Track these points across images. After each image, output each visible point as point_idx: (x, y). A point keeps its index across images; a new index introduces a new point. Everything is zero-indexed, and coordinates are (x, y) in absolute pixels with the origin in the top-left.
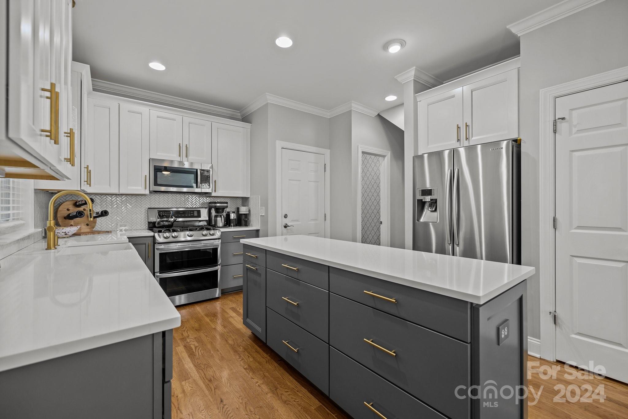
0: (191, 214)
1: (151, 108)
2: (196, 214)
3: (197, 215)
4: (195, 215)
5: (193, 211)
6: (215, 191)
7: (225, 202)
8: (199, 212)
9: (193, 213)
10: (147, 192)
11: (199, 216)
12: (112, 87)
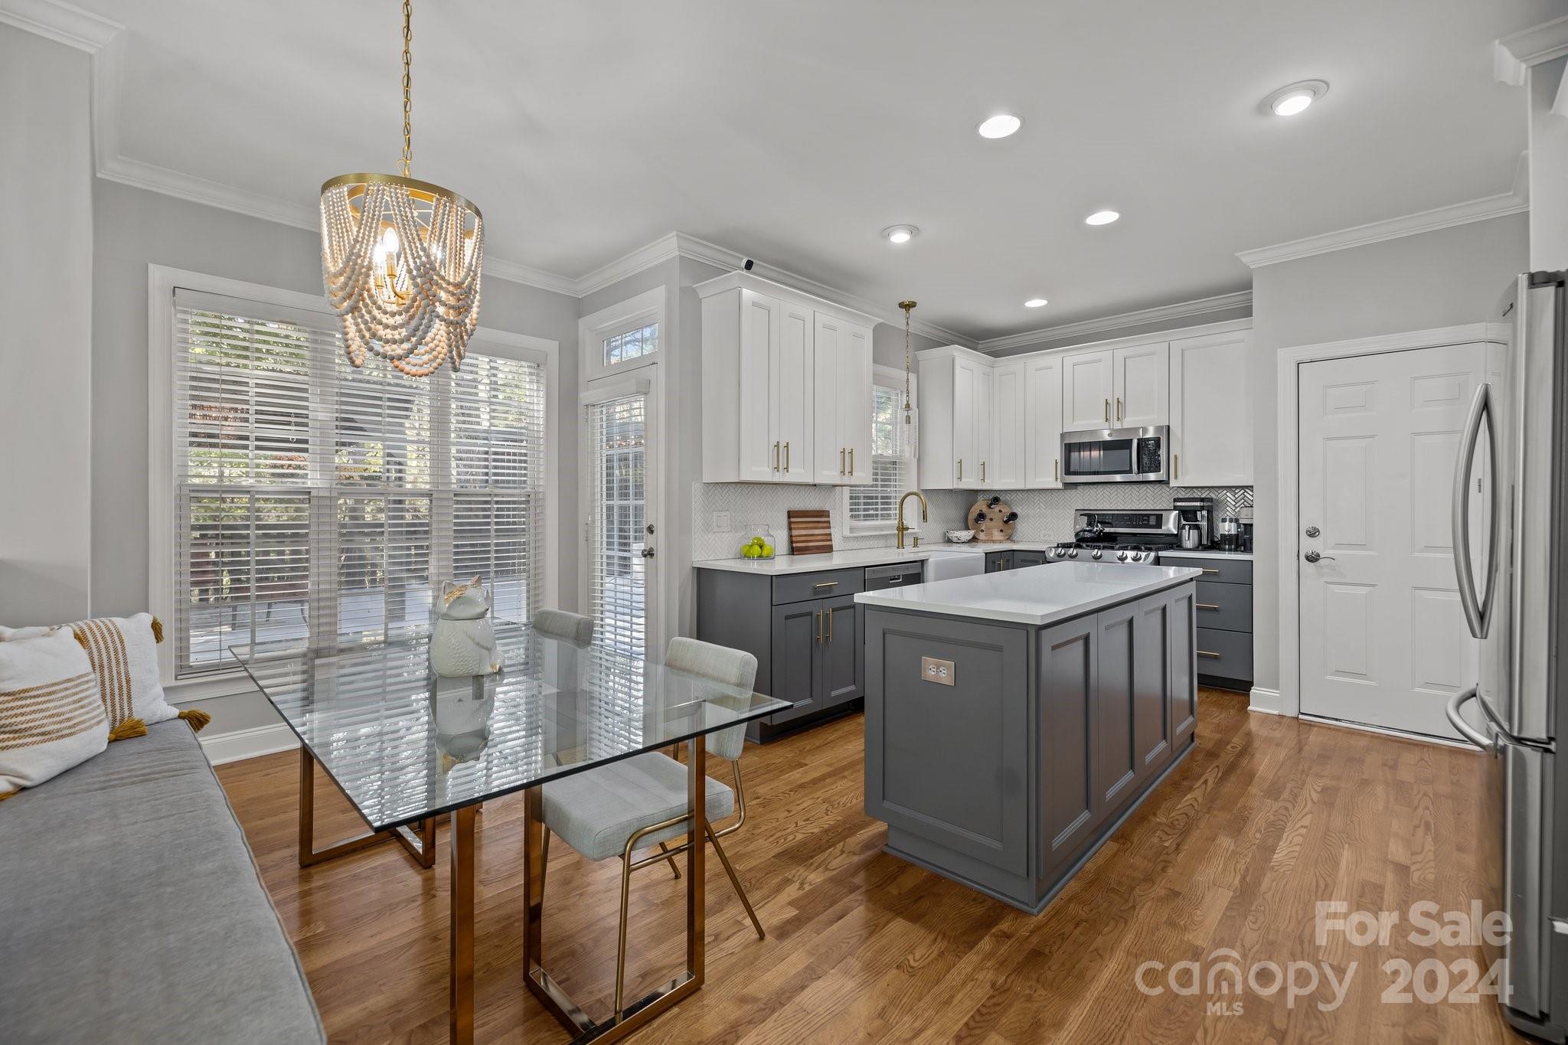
0: (1143, 521)
1: (1064, 354)
2: (1153, 521)
3: (1154, 523)
4: (1150, 523)
5: (1148, 516)
6: (1176, 477)
7: (1196, 498)
8: (1159, 518)
9: (1148, 521)
10: (1060, 486)
11: (1159, 525)
12: (1034, 336)
